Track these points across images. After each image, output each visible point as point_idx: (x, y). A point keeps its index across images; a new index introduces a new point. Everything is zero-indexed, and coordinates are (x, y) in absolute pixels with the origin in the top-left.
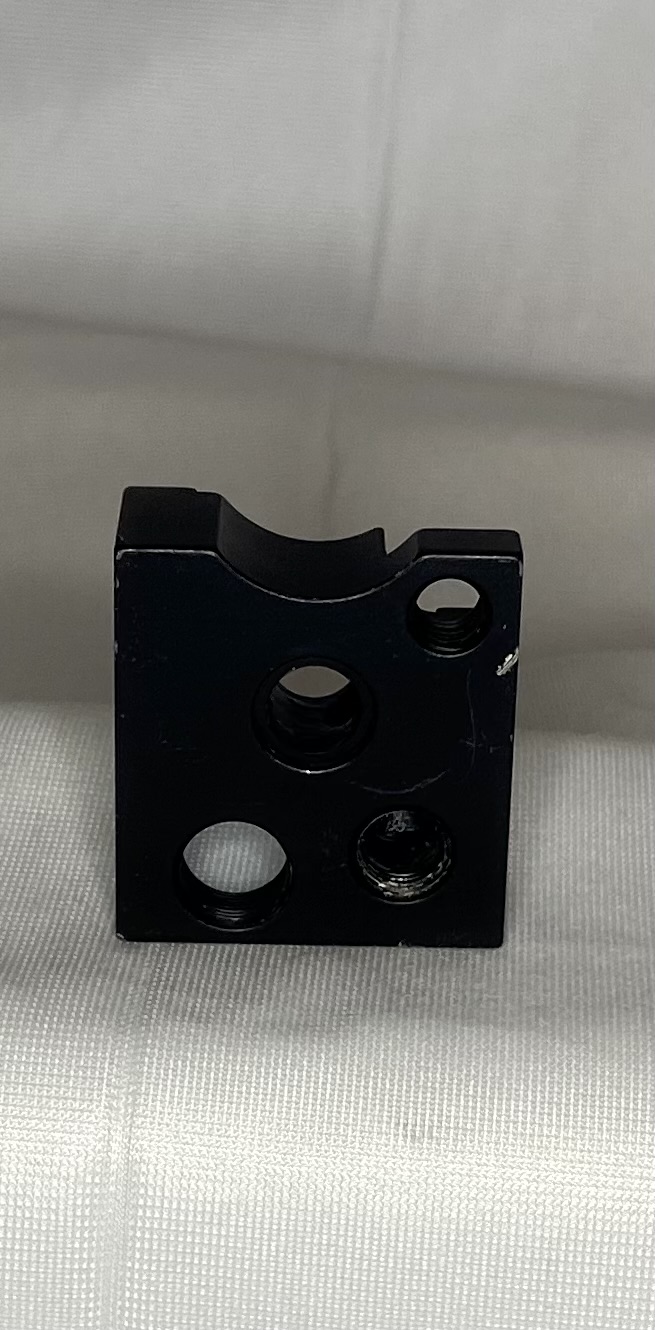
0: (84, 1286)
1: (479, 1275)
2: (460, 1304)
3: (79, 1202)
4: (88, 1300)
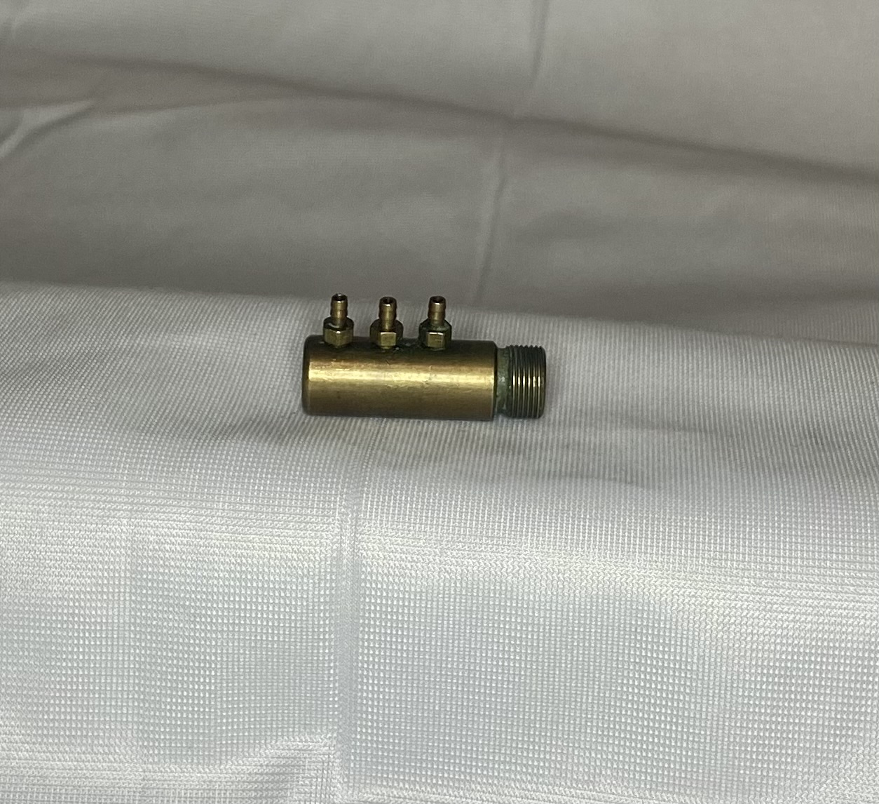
0: (327, 651)
2: (577, 661)
3: (322, 592)
4: (330, 661)
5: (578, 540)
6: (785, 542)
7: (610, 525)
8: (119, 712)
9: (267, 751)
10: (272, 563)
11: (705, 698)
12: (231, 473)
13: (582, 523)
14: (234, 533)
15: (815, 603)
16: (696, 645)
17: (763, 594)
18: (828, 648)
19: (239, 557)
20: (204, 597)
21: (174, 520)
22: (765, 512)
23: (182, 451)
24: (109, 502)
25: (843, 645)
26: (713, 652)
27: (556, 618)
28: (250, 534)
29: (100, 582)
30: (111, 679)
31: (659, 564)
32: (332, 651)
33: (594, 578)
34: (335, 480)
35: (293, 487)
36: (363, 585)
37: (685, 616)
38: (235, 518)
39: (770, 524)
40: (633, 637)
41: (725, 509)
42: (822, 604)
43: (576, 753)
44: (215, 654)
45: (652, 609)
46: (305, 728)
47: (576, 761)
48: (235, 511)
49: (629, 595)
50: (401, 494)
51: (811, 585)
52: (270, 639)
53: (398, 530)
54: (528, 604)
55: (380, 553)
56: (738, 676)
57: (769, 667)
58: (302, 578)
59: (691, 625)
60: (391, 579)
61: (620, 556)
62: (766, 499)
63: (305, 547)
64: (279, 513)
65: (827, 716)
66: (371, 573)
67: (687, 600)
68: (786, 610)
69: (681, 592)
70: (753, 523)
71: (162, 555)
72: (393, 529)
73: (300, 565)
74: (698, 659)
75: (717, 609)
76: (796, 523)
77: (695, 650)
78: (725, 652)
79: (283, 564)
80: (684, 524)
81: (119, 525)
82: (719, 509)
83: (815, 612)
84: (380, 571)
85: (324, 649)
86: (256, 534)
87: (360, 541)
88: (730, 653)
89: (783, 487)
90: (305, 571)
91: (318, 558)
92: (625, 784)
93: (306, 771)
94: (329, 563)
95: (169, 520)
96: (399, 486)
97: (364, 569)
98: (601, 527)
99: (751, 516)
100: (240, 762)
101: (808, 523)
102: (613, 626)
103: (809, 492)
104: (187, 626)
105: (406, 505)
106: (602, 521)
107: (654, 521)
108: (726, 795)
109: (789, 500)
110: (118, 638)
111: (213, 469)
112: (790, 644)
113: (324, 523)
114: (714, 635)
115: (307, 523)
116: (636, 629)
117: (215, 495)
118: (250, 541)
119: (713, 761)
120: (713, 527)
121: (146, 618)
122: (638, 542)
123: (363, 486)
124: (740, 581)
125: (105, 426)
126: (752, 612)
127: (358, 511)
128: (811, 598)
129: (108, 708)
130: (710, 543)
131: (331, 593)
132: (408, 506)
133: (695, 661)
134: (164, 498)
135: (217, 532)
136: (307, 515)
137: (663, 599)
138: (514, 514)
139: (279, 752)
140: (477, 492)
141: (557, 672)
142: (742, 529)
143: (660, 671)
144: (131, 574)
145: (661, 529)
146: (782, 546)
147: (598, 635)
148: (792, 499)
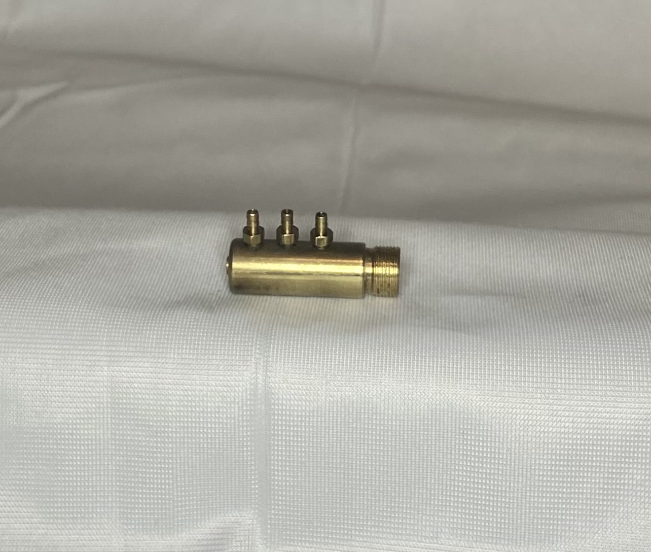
0: (249, 453)
1: (431, 440)
2: (423, 454)
3: (245, 413)
4: (251, 460)
5: (421, 371)
6: (565, 368)
7: (443, 360)
8: (106, 500)
9: (210, 524)
10: (209, 394)
11: (512, 477)
12: (178, 333)
13: (423, 360)
14: (182, 374)
15: (587, 409)
16: (505, 441)
17: (551, 404)
18: (597, 440)
19: (186, 390)
20: (163, 419)
21: (140, 367)
22: (550, 348)
23: (143, 319)
24: (94, 356)
25: (607, 438)
26: (517, 445)
27: (408, 425)
28: (193, 374)
29: (90, 411)
30: (100, 478)
31: (478, 386)
32: (253, 453)
33: (433, 397)
34: (251, 336)
35: (222, 341)
36: (273, 407)
37: (497, 421)
38: (182, 364)
39: (555, 356)
40: (461, 437)
41: (522, 347)
42: (592, 410)
43: (424, 518)
44: (172, 458)
45: (474, 417)
46: (235, 507)
47: (424, 523)
48: (182, 359)
49: (458, 408)
50: (297, 344)
51: (584, 397)
52: (209, 446)
53: (296, 368)
54: (388, 416)
55: (284, 385)
56: (535, 461)
57: (556, 454)
58: (230, 404)
59: (501, 427)
60: (292, 403)
61: (451, 381)
62: (551, 338)
63: (232, 383)
64: (213, 360)
65: (597, 486)
66: (278, 399)
67: (498, 411)
68: (567, 414)
69: (494, 405)
70: (543, 356)
71: (132, 391)
72: (292, 368)
73: (229, 395)
74: (507, 451)
75: (519, 416)
76: (572, 354)
77: (505, 444)
78: (525, 445)
79: (217, 394)
80: (495, 358)
81: (102, 371)
82: (518, 347)
83: (587, 415)
84: (284, 397)
85: (247, 452)
86: (197, 374)
87: (270, 377)
88: (529, 445)
89: (562, 330)
90: (232, 399)
91: (241, 390)
92: (459, 538)
93: (238, 537)
94: (248, 393)
95: (136, 367)
96: (296, 338)
97: (273, 396)
98: (437, 362)
99: (541, 351)
100: (192, 532)
101: (581, 355)
102: (448, 430)
103: (580, 333)
104: (151, 440)
105: (301, 351)
106: (437, 357)
107: (473, 357)
108: (528, 544)
109: (567, 339)
110: (104, 449)
111: (165, 331)
112: (570, 438)
113: (244, 366)
114: (517, 434)
115: (232, 366)
116: (463, 431)
117: (168, 348)
118: (193, 380)
119: (519, 521)
120: (515, 359)
121: (123, 435)
122: (463, 371)
123: (271, 339)
124: (535, 396)
125: (89, 303)
126: (543, 417)
127: (268, 356)
128: (584, 406)
129: (98, 498)
130: (513, 371)
131: (251, 414)
132: (303, 351)
133: (505, 452)
134: (133, 352)
135: (170, 374)
136: (232, 360)
137: (482, 410)
138: (376, 355)
139: (218, 525)
140: (350, 340)
141: (409, 463)
142: (535, 360)
143: (481, 460)
144: (111, 405)
145: (479, 362)
146: (563, 371)
147: (437, 436)
148: (569, 338)
